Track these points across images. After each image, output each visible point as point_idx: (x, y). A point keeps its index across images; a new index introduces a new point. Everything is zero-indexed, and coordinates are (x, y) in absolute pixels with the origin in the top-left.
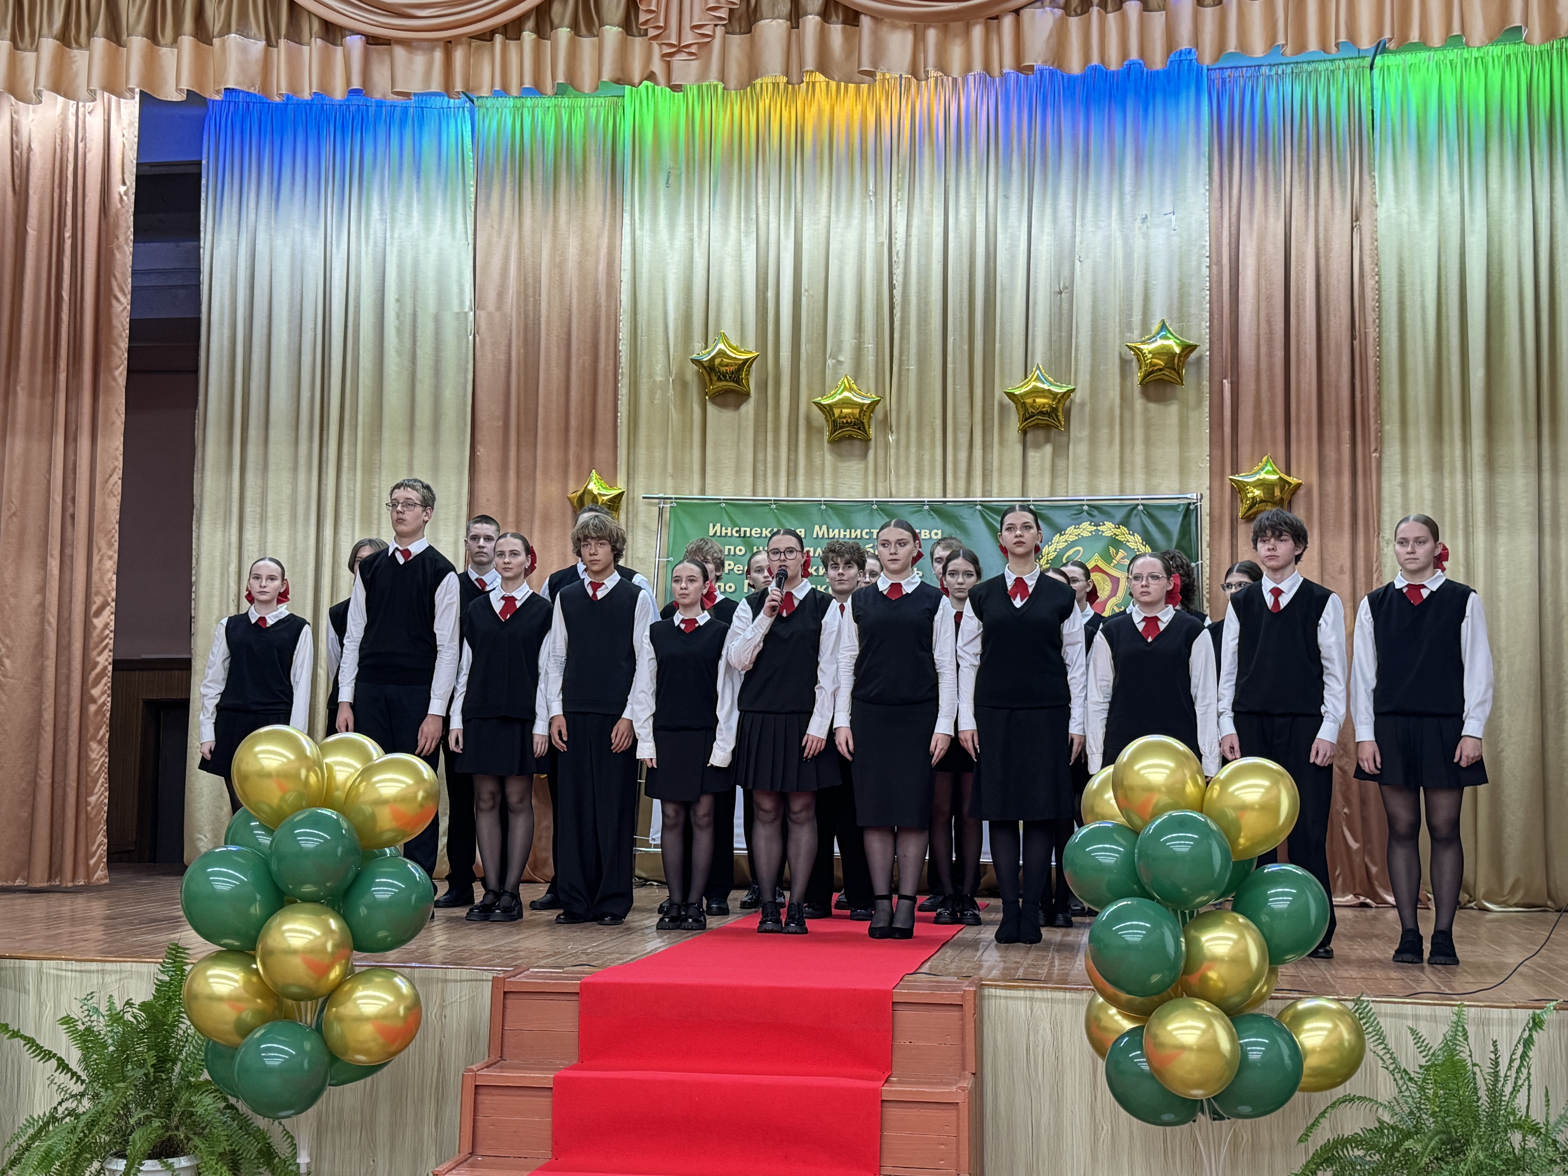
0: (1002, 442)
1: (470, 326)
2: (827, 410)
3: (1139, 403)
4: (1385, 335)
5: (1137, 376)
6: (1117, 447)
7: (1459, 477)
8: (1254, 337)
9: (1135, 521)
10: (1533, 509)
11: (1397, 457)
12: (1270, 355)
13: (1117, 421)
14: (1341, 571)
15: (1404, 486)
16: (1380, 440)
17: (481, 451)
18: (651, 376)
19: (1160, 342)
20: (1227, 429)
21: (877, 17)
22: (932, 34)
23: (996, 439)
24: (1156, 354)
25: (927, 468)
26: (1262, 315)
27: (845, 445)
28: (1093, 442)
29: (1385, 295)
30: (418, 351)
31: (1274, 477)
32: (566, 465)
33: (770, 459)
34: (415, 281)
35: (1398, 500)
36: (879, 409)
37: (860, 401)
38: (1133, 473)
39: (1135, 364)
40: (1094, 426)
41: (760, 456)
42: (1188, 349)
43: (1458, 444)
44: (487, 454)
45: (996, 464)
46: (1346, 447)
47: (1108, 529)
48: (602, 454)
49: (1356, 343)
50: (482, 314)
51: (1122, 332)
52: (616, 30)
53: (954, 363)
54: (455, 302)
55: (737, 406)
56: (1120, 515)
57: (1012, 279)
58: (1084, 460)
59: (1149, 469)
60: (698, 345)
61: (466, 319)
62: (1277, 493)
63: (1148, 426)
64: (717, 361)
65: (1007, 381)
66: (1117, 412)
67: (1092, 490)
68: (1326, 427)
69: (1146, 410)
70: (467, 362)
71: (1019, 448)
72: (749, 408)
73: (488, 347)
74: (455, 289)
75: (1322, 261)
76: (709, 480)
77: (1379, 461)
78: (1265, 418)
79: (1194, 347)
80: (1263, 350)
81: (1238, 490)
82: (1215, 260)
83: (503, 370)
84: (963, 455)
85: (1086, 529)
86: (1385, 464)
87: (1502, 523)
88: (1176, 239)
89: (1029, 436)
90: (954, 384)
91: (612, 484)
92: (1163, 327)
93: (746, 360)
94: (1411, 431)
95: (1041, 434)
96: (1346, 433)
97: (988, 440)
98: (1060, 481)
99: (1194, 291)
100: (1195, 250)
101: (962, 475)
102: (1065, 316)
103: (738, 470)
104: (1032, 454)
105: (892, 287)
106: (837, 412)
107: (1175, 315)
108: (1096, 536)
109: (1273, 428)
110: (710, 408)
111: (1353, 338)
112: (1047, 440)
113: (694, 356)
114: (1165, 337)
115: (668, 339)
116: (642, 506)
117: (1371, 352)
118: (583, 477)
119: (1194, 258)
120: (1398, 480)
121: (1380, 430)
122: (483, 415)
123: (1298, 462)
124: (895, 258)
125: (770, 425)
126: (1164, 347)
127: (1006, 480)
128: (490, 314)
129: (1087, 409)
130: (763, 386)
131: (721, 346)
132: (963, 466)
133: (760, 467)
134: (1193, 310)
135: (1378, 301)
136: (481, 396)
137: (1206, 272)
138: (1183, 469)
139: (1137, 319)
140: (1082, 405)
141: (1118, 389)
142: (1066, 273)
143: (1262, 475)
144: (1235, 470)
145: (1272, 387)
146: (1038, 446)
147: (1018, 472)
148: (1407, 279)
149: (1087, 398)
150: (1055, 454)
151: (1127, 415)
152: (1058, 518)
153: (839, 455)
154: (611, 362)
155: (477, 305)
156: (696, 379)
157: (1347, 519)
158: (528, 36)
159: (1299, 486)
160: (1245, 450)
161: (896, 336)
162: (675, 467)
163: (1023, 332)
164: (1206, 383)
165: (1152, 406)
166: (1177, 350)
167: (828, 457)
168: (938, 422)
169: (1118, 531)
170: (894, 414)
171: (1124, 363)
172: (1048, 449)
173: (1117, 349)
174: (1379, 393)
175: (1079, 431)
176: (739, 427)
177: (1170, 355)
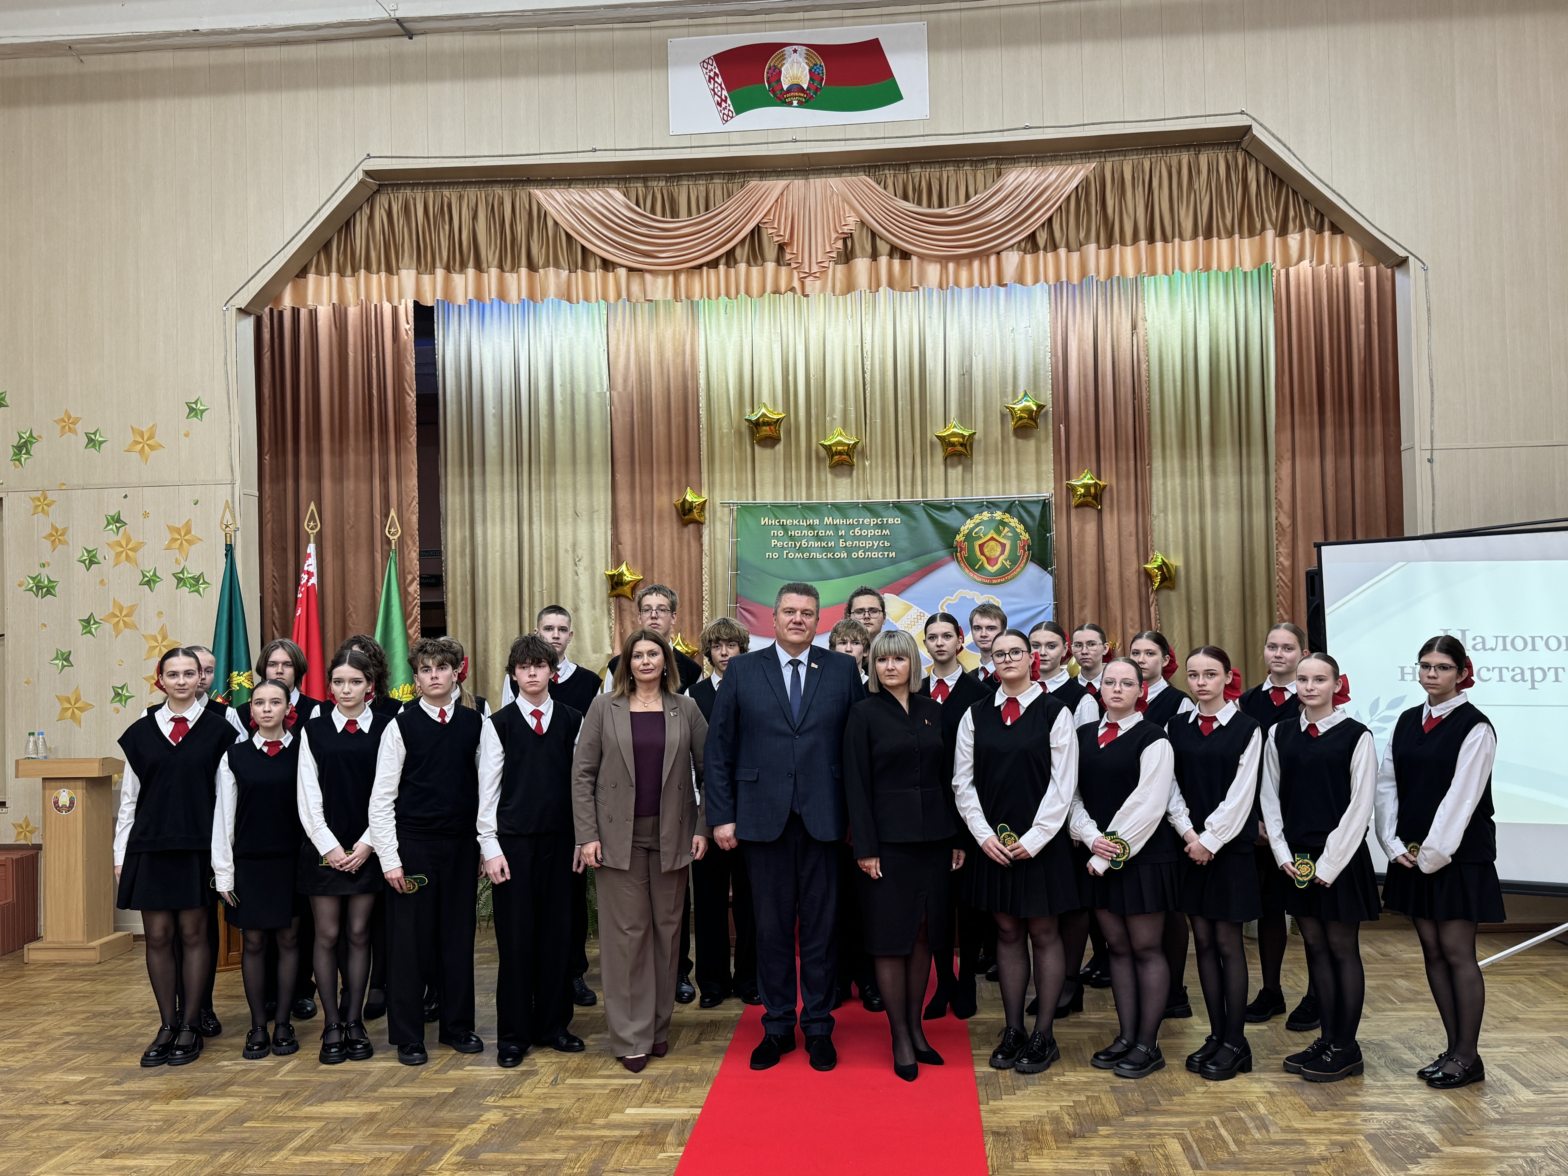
0: (932, 464)
1: (608, 401)
2: (828, 448)
3: (1012, 440)
4: (1152, 396)
5: (1011, 424)
6: (1000, 466)
7: (1196, 479)
8: (1077, 400)
9: (1014, 510)
10: (1238, 496)
11: (1160, 468)
12: (1087, 410)
13: (1000, 450)
14: (1131, 535)
15: (1164, 484)
16: (1150, 458)
17: (618, 476)
18: (720, 429)
19: (1025, 403)
20: (1063, 454)
21: (922, 257)
22: (951, 266)
23: (929, 463)
24: (1022, 410)
25: (888, 481)
26: (1082, 386)
27: (838, 468)
28: (986, 463)
29: (1152, 373)
30: (577, 417)
31: (1092, 482)
32: (671, 483)
33: (794, 477)
34: (572, 373)
35: (1161, 493)
36: (859, 446)
37: (847, 442)
38: (1010, 481)
39: (1009, 417)
40: (986, 454)
41: (788, 476)
42: (1040, 407)
43: (1195, 459)
44: (622, 478)
45: (929, 478)
46: (1132, 463)
47: (998, 515)
48: (693, 477)
49: (1136, 401)
50: (614, 393)
51: (1001, 398)
52: (773, 264)
53: (902, 417)
54: (598, 386)
55: (773, 446)
56: (1005, 506)
57: (935, 366)
58: (981, 474)
59: (1019, 478)
60: (748, 410)
61: (605, 396)
62: (1093, 490)
63: (1018, 453)
64: (761, 420)
65: (934, 428)
66: (1000, 445)
67: (986, 492)
68: (1119, 451)
69: (1016, 443)
70: (607, 423)
71: (942, 467)
72: (780, 447)
73: (619, 413)
74: (597, 379)
75: (1116, 354)
76: (758, 491)
77: (1150, 470)
78: (1085, 446)
79: (1044, 406)
80: (1083, 406)
81: (1071, 489)
82: (1054, 354)
83: (629, 427)
84: (909, 472)
85: (986, 515)
86: (1154, 472)
87: (1221, 506)
88: (1031, 342)
89: (948, 461)
90: (903, 430)
91: (700, 496)
92: (1026, 394)
93: (778, 420)
94: (1168, 452)
95: (955, 459)
96: (1132, 454)
97: (924, 462)
98: (967, 486)
99: (1042, 372)
100: (1042, 347)
101: (909, 484)
102: (967, 388)
103: (775, 484)
104: (950, 471)
105: (864, 372)
106: (834, 449)
107: (1031, 387)
108: (992, 520)
109: (1090, 453)
110: (757, 448)
111: (1134, 399)
112: (960, 463)
113: (747, 417)
114: (1026, 401)
115: (730, 407)
116: (718, 508)
117: (1145, 408)
118: (682, 491)
119: (1042, 352)
120: (1161, 481)
121: (1150, 453)
122: (619, 454)
123: (1105, 471)
124: (865, 355)
125: (793, 457)
126: (1026, 407)
127: (936, 486)
128: (619, 393)
129: (982, 444)
130: (788, 432)
131: (763, 410)
132: (909, 478)
133: (788, 483)
134: (1042, 384)
135: (1148, 377)
136: (617, 443)
137: (1048, 361)
138: (1039, 479)
139: (1010, 389)
140: (980, 441)
141: (999, 431)
142: (967, 363)
143: (1086, 481)
144: (1068, 479)
145: (1088, 429)
146: (954, 466)
147: (943, 482)
148: (1165, 364)
149: (982, 437)
150: (964, 470)
151: (1006, 447)
152: (971, 509)
153: (836, 475)
154: (696, 421)
155: (611, 387)
156: (747, 431)
157: (1133, 505)
158: (722, 267)
159: (1105, 486)
160: (1074, 465)
161: (868, 402)
162: (737, 484)
163: (943, 399)
164: (1051, 427)
165: (1020, 441)
166: (1035, 408)
167: (829, 476)
168: (894, 453)
169: (1004, 517)
170: (868, 448)
171: (1003, 416)
172: (960, 468)
173: (999, 408)
174: (1149, 431)
175: (978, 457)
176: (775, 459)
177: (1029, 411)
